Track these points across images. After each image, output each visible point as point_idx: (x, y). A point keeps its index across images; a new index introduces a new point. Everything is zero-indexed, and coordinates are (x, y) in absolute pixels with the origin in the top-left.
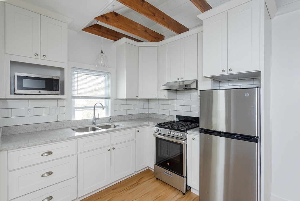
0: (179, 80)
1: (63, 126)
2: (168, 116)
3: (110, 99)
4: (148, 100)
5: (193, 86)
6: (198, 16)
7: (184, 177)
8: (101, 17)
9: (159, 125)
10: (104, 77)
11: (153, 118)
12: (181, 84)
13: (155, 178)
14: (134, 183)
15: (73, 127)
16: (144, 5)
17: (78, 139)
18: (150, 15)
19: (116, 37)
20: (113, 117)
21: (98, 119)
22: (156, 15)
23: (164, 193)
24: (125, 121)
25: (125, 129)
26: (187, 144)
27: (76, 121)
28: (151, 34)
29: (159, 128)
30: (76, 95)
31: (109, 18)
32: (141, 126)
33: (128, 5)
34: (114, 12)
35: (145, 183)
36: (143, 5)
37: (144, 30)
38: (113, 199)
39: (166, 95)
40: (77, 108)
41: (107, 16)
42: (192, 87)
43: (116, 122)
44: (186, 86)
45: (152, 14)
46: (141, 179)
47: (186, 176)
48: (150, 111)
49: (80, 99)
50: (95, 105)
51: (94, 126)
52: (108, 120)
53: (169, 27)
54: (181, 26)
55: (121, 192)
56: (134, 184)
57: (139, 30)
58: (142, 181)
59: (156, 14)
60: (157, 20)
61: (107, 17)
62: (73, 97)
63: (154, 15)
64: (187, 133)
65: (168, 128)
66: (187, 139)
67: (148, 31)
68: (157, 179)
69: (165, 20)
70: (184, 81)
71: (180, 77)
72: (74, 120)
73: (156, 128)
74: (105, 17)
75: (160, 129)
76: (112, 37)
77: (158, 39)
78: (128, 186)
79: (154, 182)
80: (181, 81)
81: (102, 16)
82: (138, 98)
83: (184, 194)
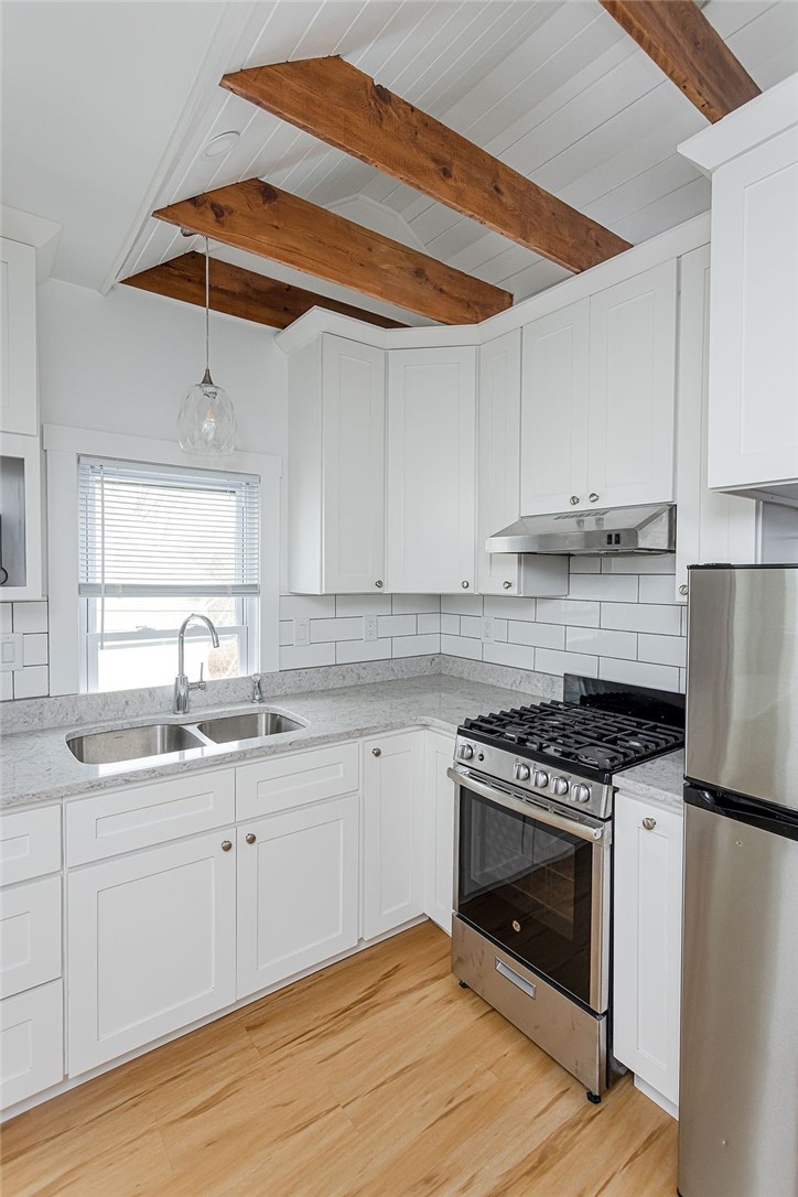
0: (578, 508)
1: (36, 720)
2: (528, 677)
3: (257, 594)
4: (439, 598)
5: (655, 537)
6: (687, 149)
7: (594, 1013)
8: (189, 205)
9: (473, 729)
10: (233, 498)
11: (461, 678)
12: (590, 525)
13: (451, 980)
14: (354, 997)
15: (87, 723)
16: (390, 117)
17: (69, 799)
18: (424, 170)
19: (286, 309)
20: (271, 675)
21: (201, 686)
22: (455, 172)
23: (490, 1077)
24: (327, 693)
25: (307, 746)
26: (612, 847)
27: (99, 695)
28: (445, 288)
29: (472, 742)
30: (99, 581)
31: (231, 212)
32: (389, 727)
33: (297, 115)
34: (256, 180)
35: (405, 1003)
36: (379, 120)
37: (412, 266)
38: (240, 1085)
39: (513, 578)
40: (104, 637)
41: (222, 202)
42: (642, 544)
43: (285, 697)
44: (614, 538)
45: (432, 166)
46: (387, 976)
47: (605, 1008)
48: (450, 647)
49: (119, 596)
50: (185, 625)
51: (179, 718)
52: (248, 691)
53: (524, 235)
54: (593, 234)
55: (286, 1050)
56: (355, 1003)
57: (385, 266)
58: (390, 991)
59: (456, 162)
60: (459, 199)
61: (222, 204)
62: (87, 589)
63: (446, 173)
64: (616, 790)
65: (518, 747)
66: (611, 818)
67: (428, 272)
68: (463, 985)
69: (507, 200)
70: (606, 511)
71: (583, 494)
72: (92, 691)
73: (463, 740)
74: (213, 206)
75: (480, 747)
76: (267, 312)
77: (477, 308)
78: (321, 1014)
79: (451, 1001)
80: (590, 513)
81: (193, 201)
82: (387, 590)
83: (594, 1099)
